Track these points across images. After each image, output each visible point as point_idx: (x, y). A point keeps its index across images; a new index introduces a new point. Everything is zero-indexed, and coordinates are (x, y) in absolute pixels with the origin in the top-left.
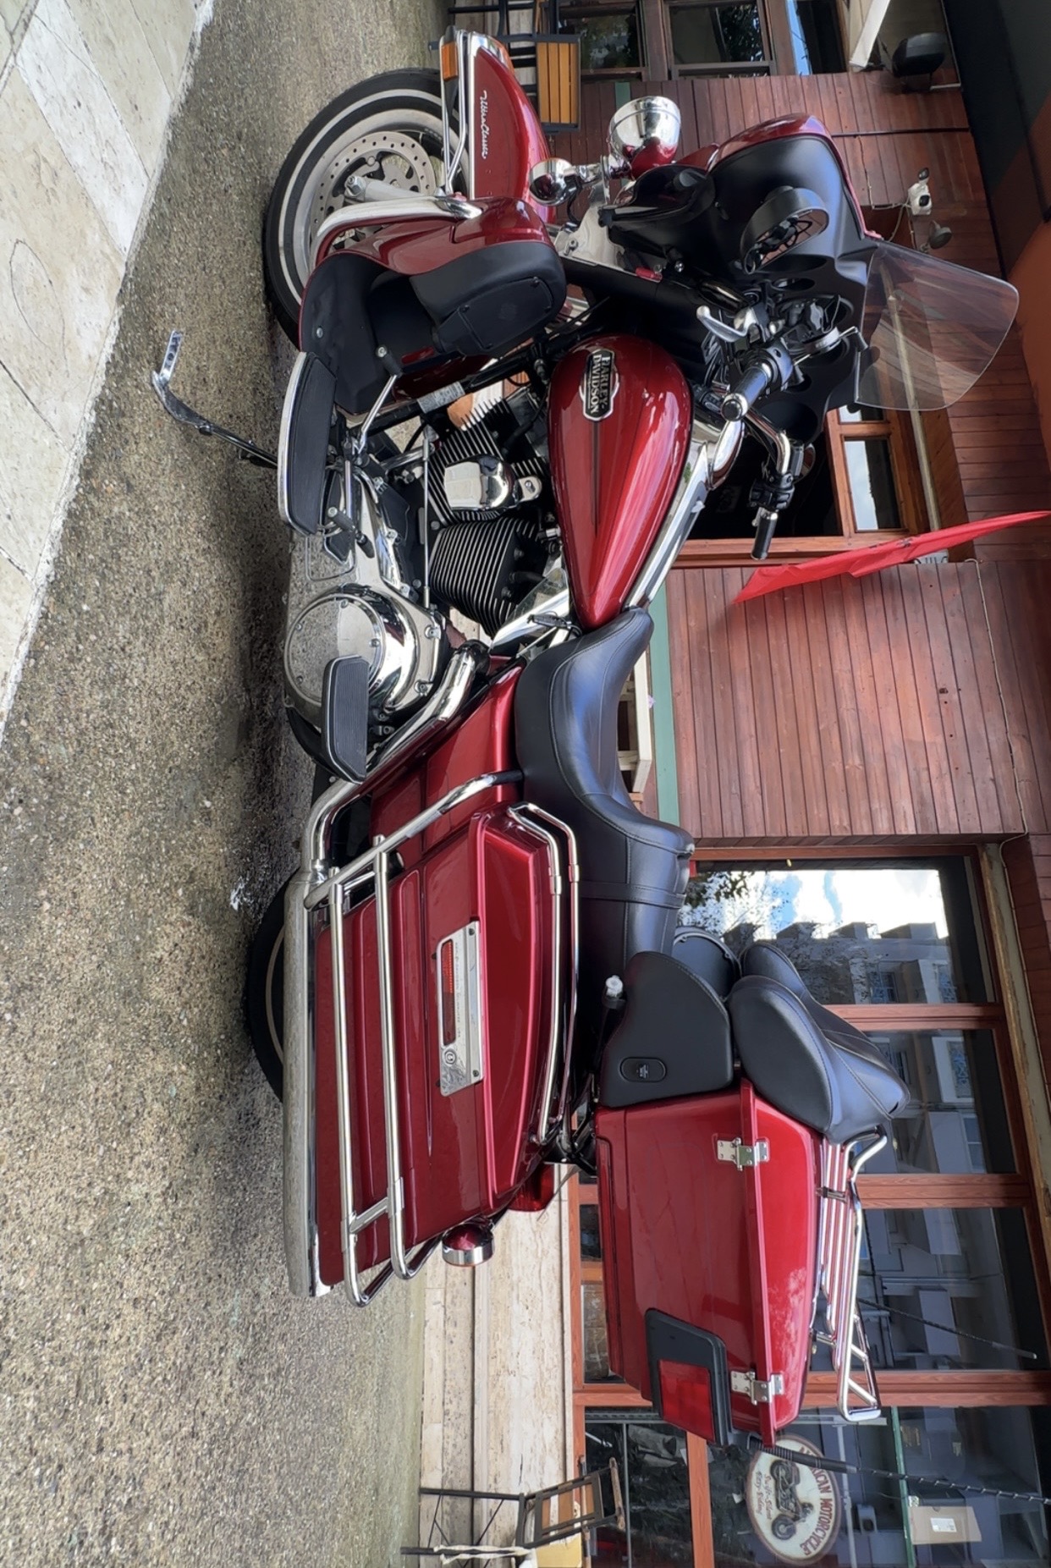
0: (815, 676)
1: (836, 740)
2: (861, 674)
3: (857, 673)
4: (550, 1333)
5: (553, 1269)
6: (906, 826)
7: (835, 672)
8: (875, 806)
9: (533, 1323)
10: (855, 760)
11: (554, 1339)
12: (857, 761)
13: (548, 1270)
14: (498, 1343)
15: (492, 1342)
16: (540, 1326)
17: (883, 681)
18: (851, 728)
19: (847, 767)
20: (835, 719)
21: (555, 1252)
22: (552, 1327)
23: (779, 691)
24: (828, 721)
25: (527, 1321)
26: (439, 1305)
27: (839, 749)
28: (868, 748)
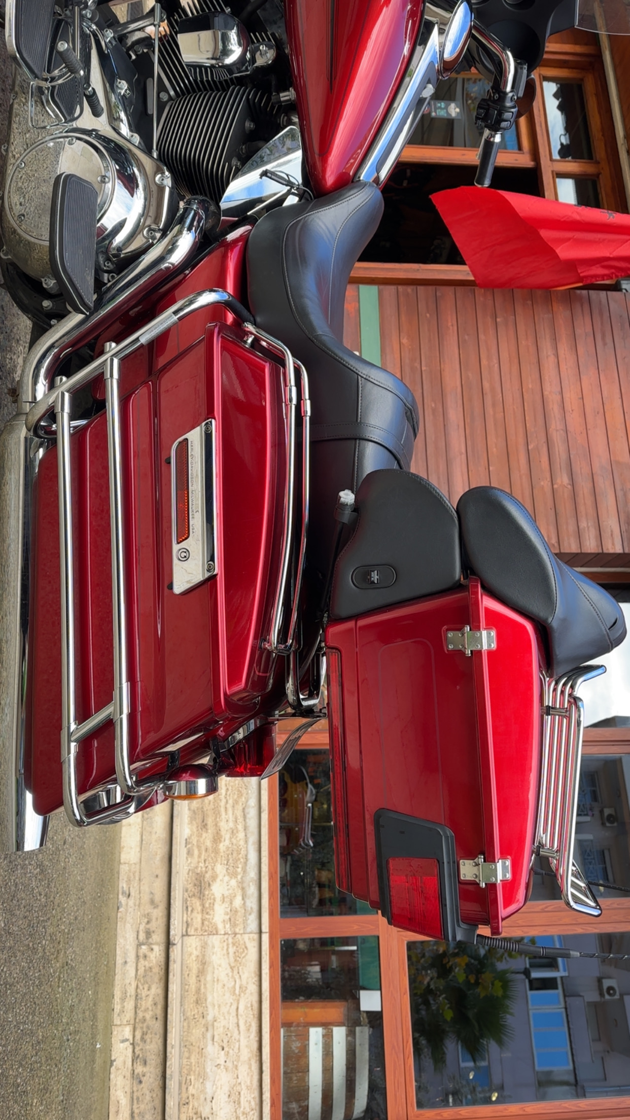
0: (525, 397)
1: (545, 459)
2: (571, 396)
3: (567, 395)
4: (247, 1075)
5: (252, 1006)
6: (613, 544)
7: (545, 393)
8: (583, 524)
9: (229, 1064)
10: (563, 479)
11: (251, 1081)
12: (565, 480)
13: (246, 1008)
14: (191, 1088)
15: (184, 1087)
16: (236, 1067)
17: (592, 403)
18: (559, 448)
19: (555, 486)
20: (544, 439)
21: (253, 988)
22: (250, 1068)
23: (490, 411)
24: (537, 441)
25: (222, 1063)
26: (127, 1043)
27: (548, 468)
28: (576, 468)
